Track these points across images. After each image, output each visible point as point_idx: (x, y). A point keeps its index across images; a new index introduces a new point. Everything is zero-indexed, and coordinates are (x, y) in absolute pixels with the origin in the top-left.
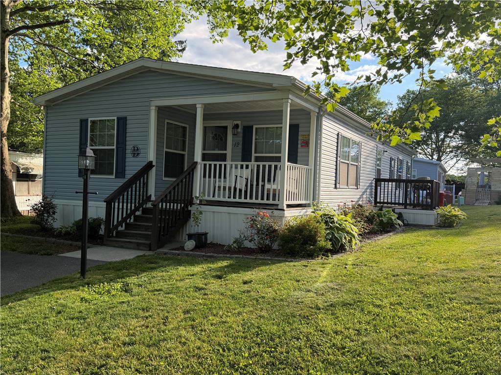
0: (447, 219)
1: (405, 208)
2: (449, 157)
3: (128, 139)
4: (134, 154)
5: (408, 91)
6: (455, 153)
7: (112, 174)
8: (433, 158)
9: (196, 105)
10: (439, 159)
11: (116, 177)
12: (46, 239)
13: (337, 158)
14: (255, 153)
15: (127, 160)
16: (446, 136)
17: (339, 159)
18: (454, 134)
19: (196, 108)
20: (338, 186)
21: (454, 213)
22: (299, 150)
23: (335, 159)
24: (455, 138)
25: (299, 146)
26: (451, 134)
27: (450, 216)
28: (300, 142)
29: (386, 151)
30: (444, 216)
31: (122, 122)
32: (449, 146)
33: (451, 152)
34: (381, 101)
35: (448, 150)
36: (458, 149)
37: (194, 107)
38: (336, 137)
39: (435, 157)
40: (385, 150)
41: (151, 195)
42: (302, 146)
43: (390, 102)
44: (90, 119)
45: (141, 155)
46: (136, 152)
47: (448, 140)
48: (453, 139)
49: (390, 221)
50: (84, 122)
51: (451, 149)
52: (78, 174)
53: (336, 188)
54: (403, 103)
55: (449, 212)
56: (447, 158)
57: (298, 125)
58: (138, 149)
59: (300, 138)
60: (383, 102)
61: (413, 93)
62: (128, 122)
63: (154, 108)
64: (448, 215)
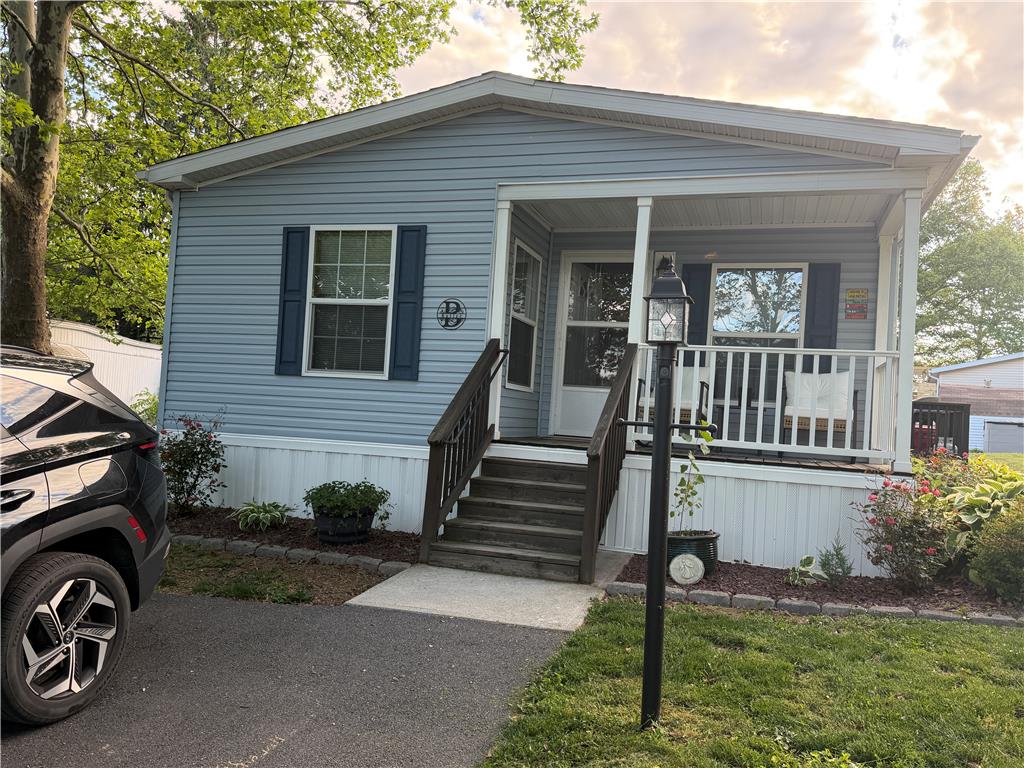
3: (427, 281)
4: (447, 320)
7: (380, 369)
9: (635, 199)
11: (392, 377)
12: (225, 544)
15: (424, 334)
19: (637, 207)
22: (840, 326)
25: (841, 315)
28: (842, 306)
31: (413, 239)
37: (630, 204)
41: (493, 426)
42: (848, 316)
44: (313, 229)
45: (467, 324)
46: (453, 315)
50: (295, 238)
52: (273, 368)
57: (839, 265)
58: (458, 308)
59: (842, 296)
62: (430, 239)
63: (507, 205)
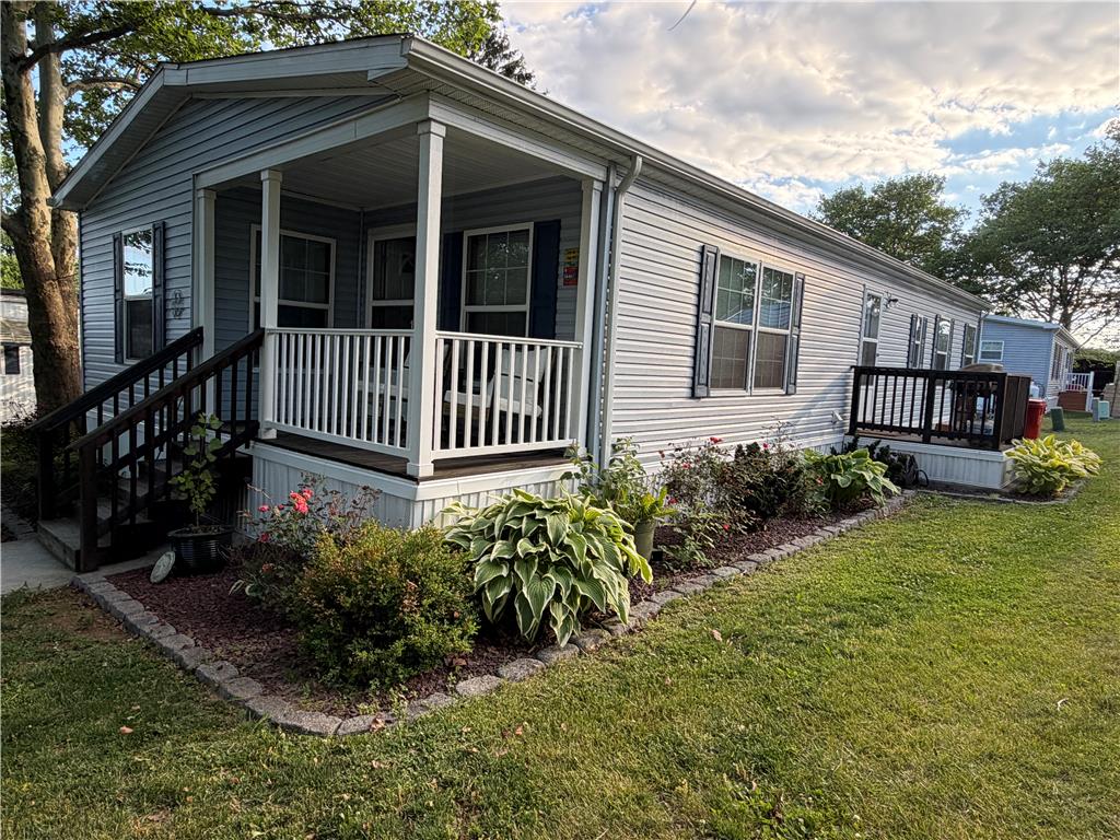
0: (1035, 475)
1: (926, 441)
2: (1087, 315)
3: (168, 274)
4: (176, 310)
5: (1005, 186)
6: (1103, 307)
8: (1052, 319)
9: (260, 172)
10: (1066, 319)
13: (697, 316)
14: (470, 302)
15: (169, 324)
16: (1082, 274)
17: (705, 318)
18: (1102, 268)
19: (263, 182)
20: (699, 392)
21: (1058, 459)
22: (559, 294)
23: (692, 320)
24: (1103, 277)
25: (561, 282)
26: (1094, 269)
27: (1047, 468)
28: (561, 271)
29: (895, 300)
30: (1029, 466)
31: (159, 235)
32: (1089, 293)
33: (1092, 304)
34: (946, 206)
35: (1087, 301)
36: (1109, 299)
38: (697, 258)
39: (1057, 314)
40: (893, 297)
42: (566, 282)
43: (966, 208)
44: (123, 234)
45: (185, 313)
46: (179, 306)
47: (1088, 281)
48: (1099, 278)
49: (859, 483)
50: (117, 242)
51: (1093, 300)
52: (114, 357)
53: (693, 396)
54: (992, 210)
55: (1045, 458)
56: (1083, 316)
57: (558, 222)
58: (180, 299)
59: (562, 258)
60: (948, 210)
61: (1014, 188)
62: (168, 234)
63: (202, 194)
64: (1040, 466)
